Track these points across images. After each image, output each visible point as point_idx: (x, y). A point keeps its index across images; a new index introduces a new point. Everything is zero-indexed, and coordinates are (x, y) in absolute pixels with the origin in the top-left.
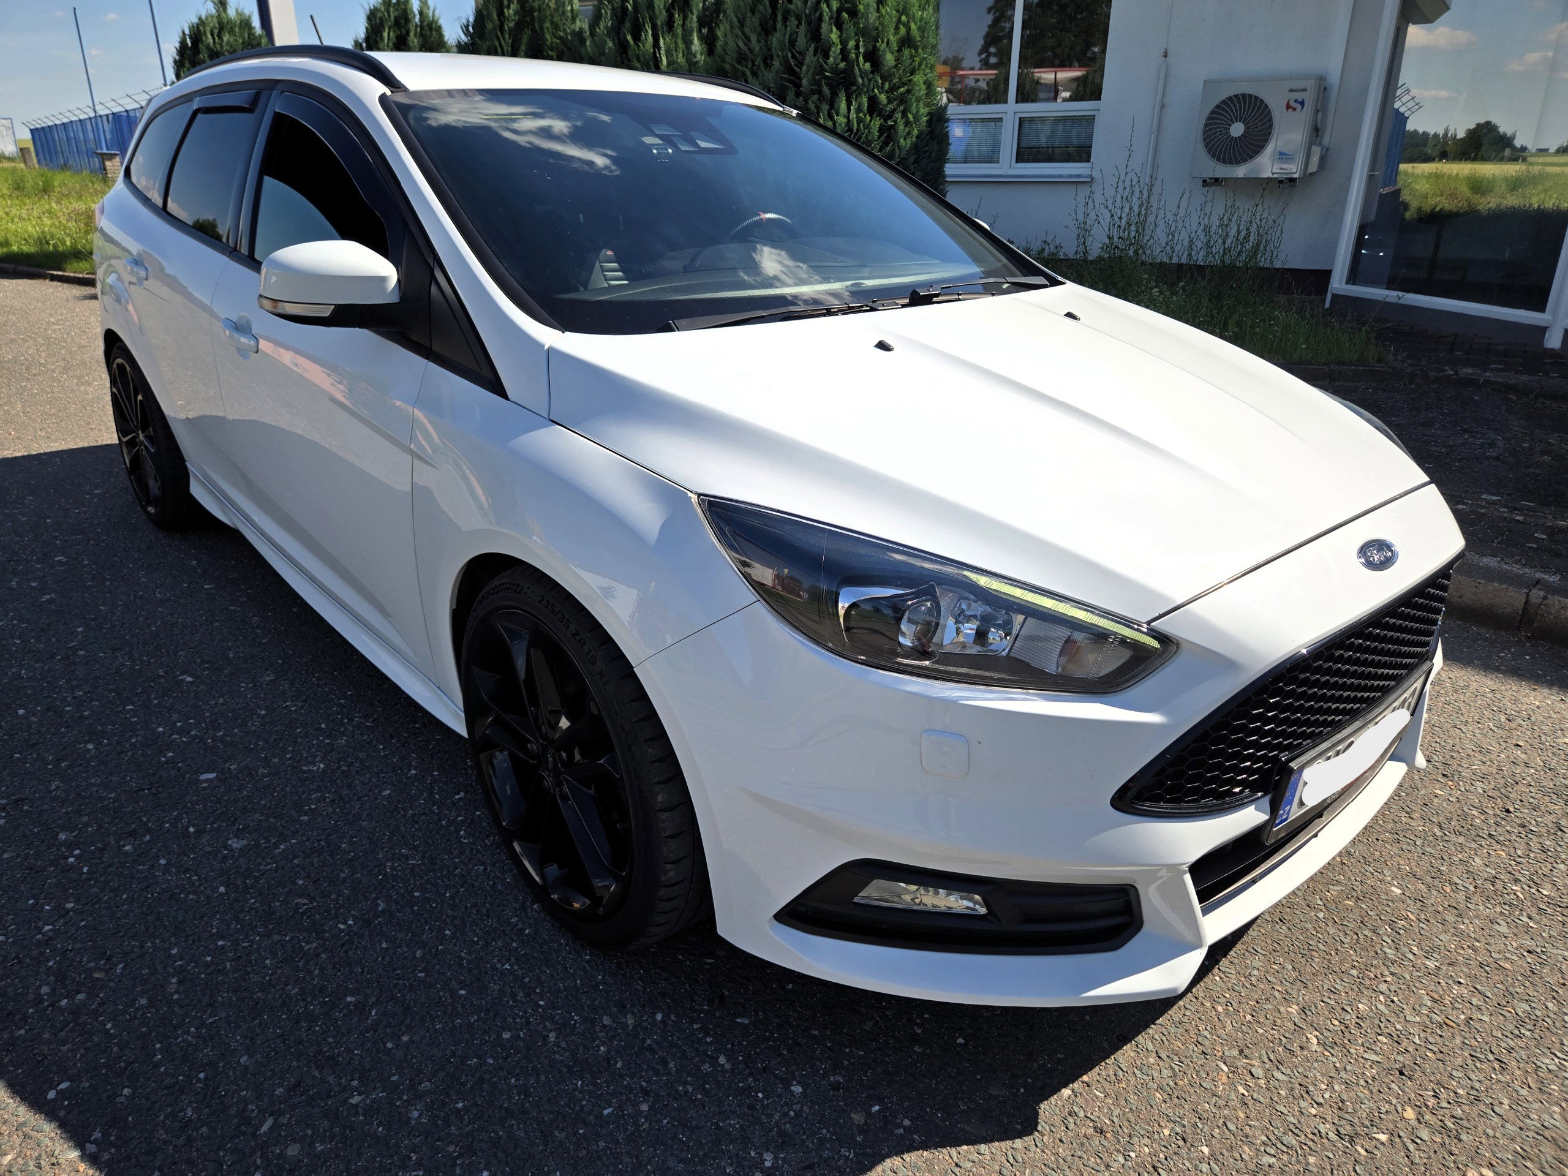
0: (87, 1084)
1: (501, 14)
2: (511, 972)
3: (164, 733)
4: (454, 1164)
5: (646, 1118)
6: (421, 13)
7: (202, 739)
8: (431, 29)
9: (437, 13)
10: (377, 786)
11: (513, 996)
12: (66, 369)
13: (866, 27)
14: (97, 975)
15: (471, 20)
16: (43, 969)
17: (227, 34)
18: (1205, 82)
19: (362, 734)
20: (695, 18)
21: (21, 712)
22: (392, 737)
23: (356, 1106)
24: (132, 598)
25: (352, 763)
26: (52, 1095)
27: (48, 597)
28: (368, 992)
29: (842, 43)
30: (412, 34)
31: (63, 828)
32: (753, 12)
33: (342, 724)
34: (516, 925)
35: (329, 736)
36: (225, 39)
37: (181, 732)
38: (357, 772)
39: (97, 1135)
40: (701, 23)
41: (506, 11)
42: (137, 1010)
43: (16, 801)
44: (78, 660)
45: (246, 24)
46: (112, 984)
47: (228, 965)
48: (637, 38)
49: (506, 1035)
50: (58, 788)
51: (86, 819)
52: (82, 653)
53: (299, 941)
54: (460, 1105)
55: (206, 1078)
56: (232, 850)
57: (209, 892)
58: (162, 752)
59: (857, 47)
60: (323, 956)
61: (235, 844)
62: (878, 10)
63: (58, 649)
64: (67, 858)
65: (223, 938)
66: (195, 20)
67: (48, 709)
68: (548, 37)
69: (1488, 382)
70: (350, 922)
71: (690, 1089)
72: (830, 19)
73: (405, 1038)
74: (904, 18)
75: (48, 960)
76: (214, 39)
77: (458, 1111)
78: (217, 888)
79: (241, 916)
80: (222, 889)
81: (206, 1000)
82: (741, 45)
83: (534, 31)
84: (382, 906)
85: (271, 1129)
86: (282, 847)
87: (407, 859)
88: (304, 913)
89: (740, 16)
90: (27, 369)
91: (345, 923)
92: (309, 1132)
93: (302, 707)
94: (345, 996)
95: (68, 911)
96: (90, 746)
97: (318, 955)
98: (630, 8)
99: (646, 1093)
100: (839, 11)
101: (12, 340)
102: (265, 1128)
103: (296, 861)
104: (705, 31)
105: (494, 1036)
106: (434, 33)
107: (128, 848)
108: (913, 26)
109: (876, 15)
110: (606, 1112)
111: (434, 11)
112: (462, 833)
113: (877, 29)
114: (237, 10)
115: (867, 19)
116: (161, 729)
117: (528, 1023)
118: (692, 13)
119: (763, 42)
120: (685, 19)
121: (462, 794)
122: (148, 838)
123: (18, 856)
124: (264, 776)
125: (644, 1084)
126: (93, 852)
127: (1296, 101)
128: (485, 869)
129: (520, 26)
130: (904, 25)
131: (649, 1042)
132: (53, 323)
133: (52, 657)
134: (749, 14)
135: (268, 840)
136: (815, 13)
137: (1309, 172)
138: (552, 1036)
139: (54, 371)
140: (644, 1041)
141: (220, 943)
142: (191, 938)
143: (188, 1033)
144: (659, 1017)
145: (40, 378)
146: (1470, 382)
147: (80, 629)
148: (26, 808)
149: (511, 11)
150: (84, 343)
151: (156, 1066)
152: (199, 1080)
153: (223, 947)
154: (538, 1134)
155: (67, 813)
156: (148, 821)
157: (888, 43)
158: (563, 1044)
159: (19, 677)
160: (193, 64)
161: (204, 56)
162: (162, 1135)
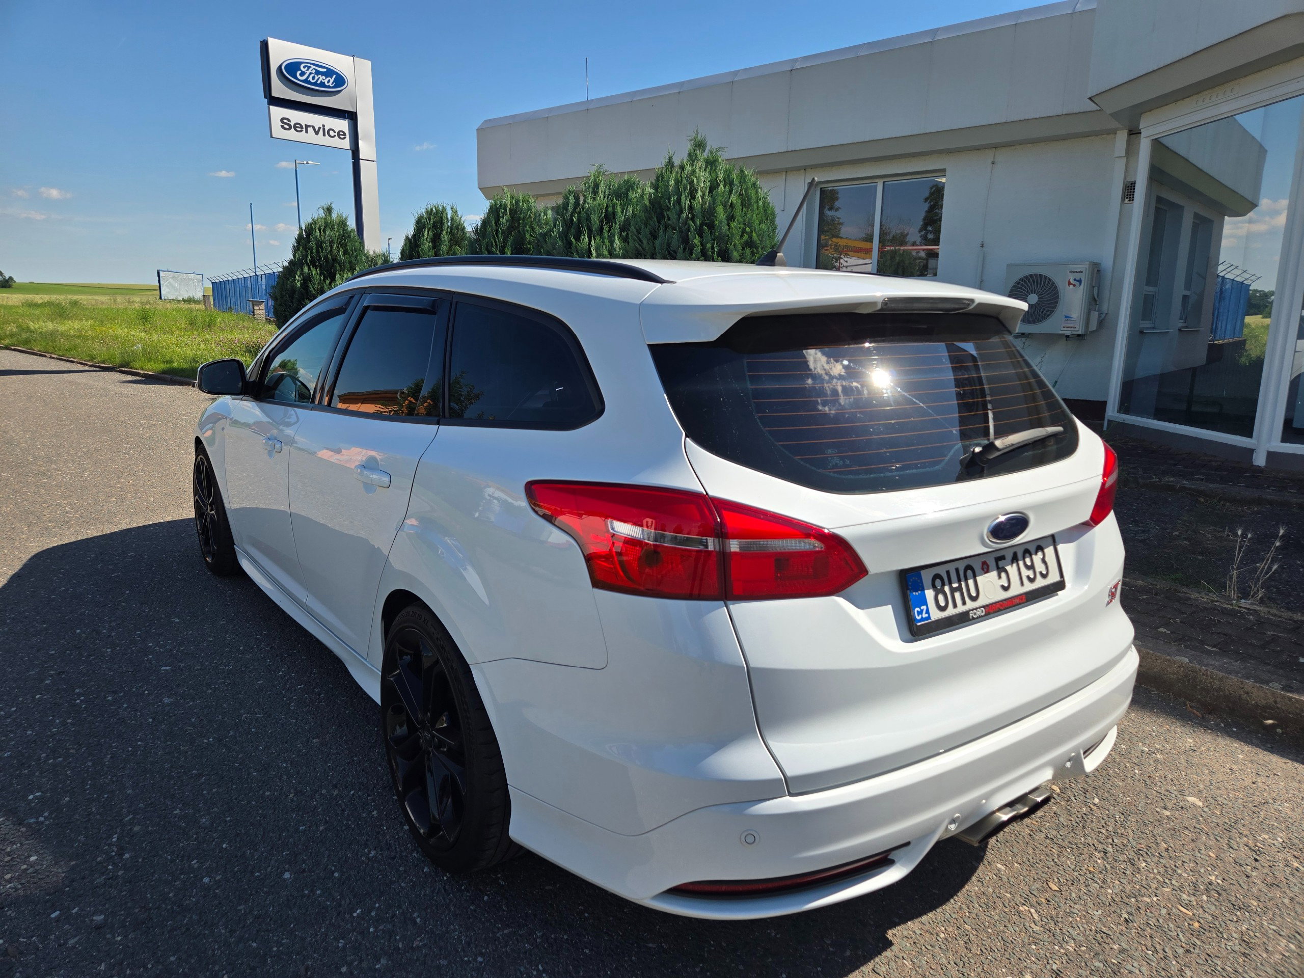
0: (49, 795)
1: (497, 222)
2: (285, 767)
3: (152, 646)
4: (213, 841)
6: (452, 219)
7: (171, 650)
8: (457, 229)
9: (463, 219)
10: (256, 679)
11: (280, 779)
13: (720, 234)
14: (71, 751)
15: (479, 224)
16: (46, 746)
17: (329, 230)
18: (1008, 265)
19: (261, 653)
20: (618, 226)
21: (78, 631)
23: (176, 814)
25: (248, 667)
26: (31, 797)
27: (116, 574)
28: (206, 769)
29: (702, 244)
30: (444, 233)
31: (79, 687)
32: (646, 226)
33: (252, 648)
35: (242, 654)
36: (327, 233)
37: (162, 646)
38: (249, 672)
39: (46, 814)
40: (622, 229)
41: (501, 220)
42: (85, 767)
43: (59, 673)
44: (119, 607)
45: (343, 223)
46: (77, 755)
47: (139, 752)
48: (578, 239)
49: (268, 793)
50: (84, 668)
51: (93, 683)
52: (123, 604)
53: (180, 745)
54: (228, 819)
55: (107, 797)
56: (163, 703)
57: (143, 721)
58: (146, 655)
59: (713, 248)
60: (189, 753)
61: (166, 700)
62: (728, 225)
63: (111, 601)
64: (76, 700)
65: (141, 741)
66: (310, 220)
67: (94, 631)
68: (528, 236)
69: (1183, 488)
70: (211, 739)
71: (350, 822)
72: (695, 230)
73: (214, 790)
74: (748, 229)
75: (50, 743)
76: (320, 232)
77: (226, 821)
78: (148, 719)
79: (155, 732)
80: (151, 720)
81: (121, 766)
82: (638, 246)
83: (519, 232)
84: (231, 733)
85: (130, 819)
86: (191, 703)
87: (257, 714)
88: (188, 734)
89: (638, 228)
90: (155, 443)
91: (208, 739)
92: (148, 822)
93: (234, 638)
94: (192, 770)
95: (67, 724)
96: (109, 650)
97: (187, 752)
98: (575, 220)
99: (326, 822)
100: (701, 225)
101: (153, 425)
102: (127, 819)
103: (195, 711)
104: (624, 234)
105: (261, 793)
106: (460, 232)
107: (110, 698)
108: (754, 234)
109: (727, 227)
110: (301, 828)
111: (461, 218)
112: (293, 704)
113: (728, 236)
114: (338, 214)
115: (721, 229)
116: (151, 644)
117: (282, 789)
118: (616, 224)
119: (651, 244)
120: (611, 227)
121: (302, 686)
122: (121, 694)
123: (52, 697)
124: (197, 670)
125: (327, 818)
126: (90, 699)
127: (1075, 280)
129: (510, 229)
130: (747, 234)
132: (184, 415)
133: (106, 605)
134: (643, 227)
135: (185, 700)
136: (684, 226)
137: (1090, 330)
138: (291, 796)
140: (338, 801)
142: (125, 740)
143: (107, 778)
144: (352, 792)
145: (161, 449)
146: (1170, 488)
147: (127, 592)
148: (63, 676)
149: (504, 220)
151: (85, 790)
152: (104, 797)
153: (140, 745)
155: (84, 680)
156: (125, 687)
157: (734, 245)
158: (295, 799)
159: (84, 614)
160: (305, 249)
161: (313, 244)
162: (77, 816)
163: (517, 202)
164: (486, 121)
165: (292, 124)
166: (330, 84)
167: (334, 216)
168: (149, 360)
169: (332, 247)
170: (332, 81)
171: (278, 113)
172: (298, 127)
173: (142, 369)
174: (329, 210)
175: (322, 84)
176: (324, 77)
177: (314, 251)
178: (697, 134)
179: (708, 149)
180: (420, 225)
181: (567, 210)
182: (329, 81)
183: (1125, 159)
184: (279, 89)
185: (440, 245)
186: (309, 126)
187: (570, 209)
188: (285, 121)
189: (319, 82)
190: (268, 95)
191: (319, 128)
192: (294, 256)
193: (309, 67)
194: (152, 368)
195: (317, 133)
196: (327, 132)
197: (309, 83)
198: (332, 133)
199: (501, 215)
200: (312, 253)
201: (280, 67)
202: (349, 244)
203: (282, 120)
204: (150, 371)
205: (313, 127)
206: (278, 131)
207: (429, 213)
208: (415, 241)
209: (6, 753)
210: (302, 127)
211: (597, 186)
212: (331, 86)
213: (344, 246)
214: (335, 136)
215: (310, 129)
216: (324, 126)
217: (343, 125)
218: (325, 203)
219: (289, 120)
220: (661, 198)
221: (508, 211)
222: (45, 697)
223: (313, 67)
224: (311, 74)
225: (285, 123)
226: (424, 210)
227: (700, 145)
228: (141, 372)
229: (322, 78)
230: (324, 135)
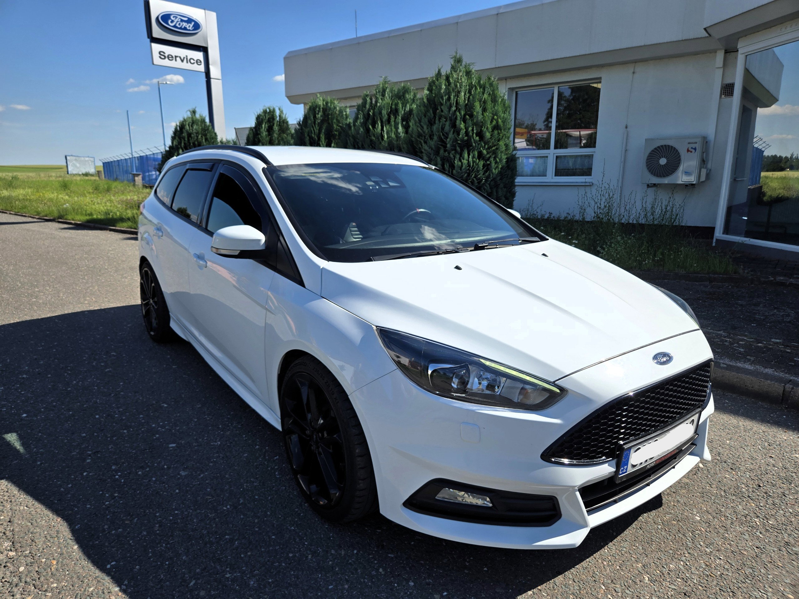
0: (122, 563)
1: (315, 117)
2: (294, 530)
3: (155, 427)
5: (347, 591)
6: (280, 116)
7: (170, 430)
8: (283, 122)
9: (287, 116)
10: (241, 452)
11: (295, 541)
12: (116, 271)
13: (477, 121)
14: (127, 522)
15: (302, 119)
16: (105, 519)
17: (195, 126)
18: (646, 140)
19: (236, 430)
20: (400, 118)
21: (97, 416)
22: (249, 432)
23: (228, 578)
24: (143, 371)
25: (231, 443)
26: (109, 566)
27: (108, 370)
28: (235, 534)
29: (465, 128)
30: (275, 125)
31: (114, 464)
32: (425, 116)
33: (228, 426)
34: (297, 512)
35: (223, 431)
37: (163, 427)
38: (234, 446)
39: (126, 582)
40: (403, 120)
41: (317, 115)
42: (142, 536)
43: (95, 452)
44: (120, 396)
45: (203, 121)
46: (132, 526)
47: (179, 521)
48: (374, 127)
49: (291, 555)
50: (112, 448)
51: (123, 460)
52: (122, 393)
53: (208, 513)
54: (270, 581)
55: (169, 564)
56: (181, 476)
57: (172, 492)
58: (154, 435)
59: (473, 130)
60: (217, 520)
61: (183, 473)
62: (483, 114)
63: (112, 391)
64: (115, 476)
65: (177, 510)
66: (182, 119)
67: (108, 416)
68: (335, 126)
69: (791, 284)
70: (228, 507)
71: (366, 580)
72: (461, 118)
73: (249, 554)
74: (496, 117)
75: (107, 515)
76: (189, 127)
77: (269, 583)
78: (175, 490)
79: (185, 502)
80: (177, 491)
81: (170, 534)
82: (420, 130)
83: (329, 123)
84: (241, 501)
85: (194, 584)
86: (202, 475)
87: (253, 483)
88: (210, 502)
89: (420, 118)
90: (100, 271)
91: (226, 507)
92: (209, 587)
93: (212, 418)
94: (225, 536)
95: (115, 497)
96: (125, 431)
97: (215, 519)
98: (371, 114)
99: (347, 581)
100: (465, 115)
101: (93, 258)
102: (192, 584)
103: (207, 482)
104: (404, 123)
105: (285, 555)
106: (285, 124)
107: (140, 473)
109: (482, 116)
110: (330, 587)
111: (285, 115)
112: (277, 473)
113: (482, 122)
114: (200, 115)
115: (478, 118)
116: (154, 425)
117: (300, 551)
118: (399, 116)
119: (429, 129)
120: (396, 118)
121: (278, 457)
122: (148, 469)
123: (96, 474)
124: (195, 446)
125: (347, 577)
126: (126, 474)
127: (692, 148)
128: (286, 488)
129: (323, 121)
130: (495, 120)
131: (350, 561)
132: (111, 251)
133: (110, 395)
134: (423, 117)
135: (196, 472)
136: (454, 116)
137: (700, 180)
138: (310, 557)
139: (111, 272)
140: (348, 561)
141: (176, 512)
142: (164, 510)
143: (162, 546)
144: (355, 552)
145: (105, 275)
146: (782, 284)
147: (121, 384)
148: (99, 455)
150: (124, 259)
151: (149, 558)
152: (166, 565)
153: (177, 514)
154: (302, 594)
155: (116, 458)
156: (148, 462)
157: (487, 128)
158: (314, 560)
159: (97, 402)
160: (180, 138)
161: (185, 134)
162: (151, 584)
163: (327, 103)
164: (289, 53)
165: (166, 55)
166: (190, 28)
167: (198, 116)
168: (77, 214)
169: (197, 137)
170: (191, 25)
171: (157, 48)
172: (170, 57)
173: (73, 220)
174: (194, 112)
175: (185, 29)
176: (186, 24)
177: (186, 139)
178: (457, 53)
179: (464, 63)
180: (259, 120)
181: (365, 107)
182: (189, 26)
183: (722, 69)
184: (157, 32)
185: (273, 134)
186: (177, 57)
187: (367, 106)
188: (162, 53)
189: (183, 27)
190: (150, 36)
191: (184, 58)
192: (172, 143)
193: (176, 17)
194: (80, 219)
195: (182, 61)
196: (189, 61)
197: (177, 27)
198: (192, 61)
199: (317, 112)
200: (185, 140)
201: (157, 18)
202: (208, 134)
203: (160, 53)
204: (79, 221)
205: (180, 57)
206: (157, 60)
207: (265, 112)
208: (256, 130)
209: (76, 525)
210: (172, 57)
211: (384, 91)
212: (191, 29)
213: (206, 135)
214: (194, 63)
215: (178, 59)
216: (187, 56)
217: (199, 55)
218: (191, 108)
219: (164, 53)
220: (435, 97)
221: (321, 110)
222: (91, 474)
223: (179, 17)
224: (177, 22)
225: (162, 55)
226: (262, 111)
227: (459, 61)
228: (73, 222)
229: (185, 24)
230: (187, 62)
